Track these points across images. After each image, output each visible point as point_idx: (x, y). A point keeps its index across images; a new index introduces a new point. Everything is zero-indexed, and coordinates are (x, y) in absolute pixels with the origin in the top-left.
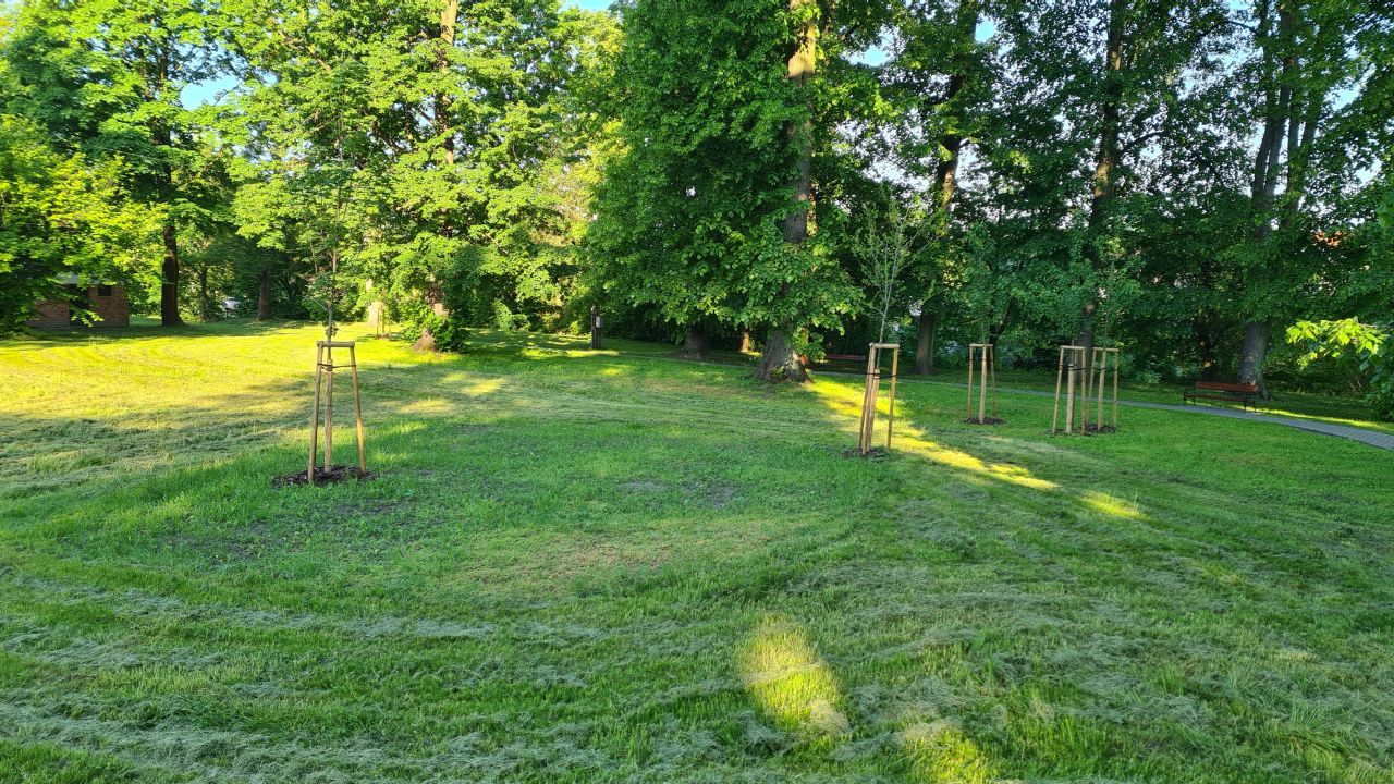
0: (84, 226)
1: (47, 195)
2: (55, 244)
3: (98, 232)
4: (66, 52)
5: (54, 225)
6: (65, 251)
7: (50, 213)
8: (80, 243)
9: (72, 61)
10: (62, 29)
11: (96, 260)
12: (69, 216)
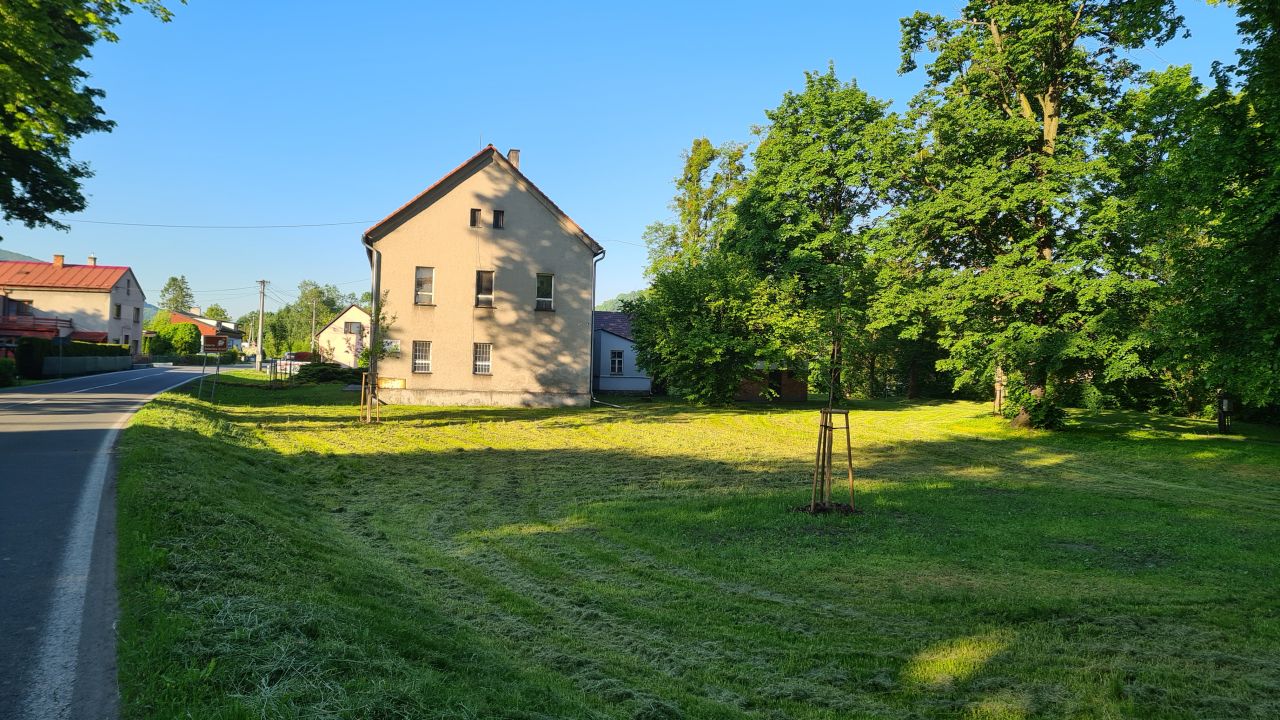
0: (769, 328)
1: (747, 307)
2: (751, 342)
3: (778, 332)
4: (772, 204)
5: (750, 328)
6: (757, 346)
7: (748, 320)
8: (768, 340)
9: (774, 210)
10: (771, 189)
11: (775, 352)
12: (759, 321)
